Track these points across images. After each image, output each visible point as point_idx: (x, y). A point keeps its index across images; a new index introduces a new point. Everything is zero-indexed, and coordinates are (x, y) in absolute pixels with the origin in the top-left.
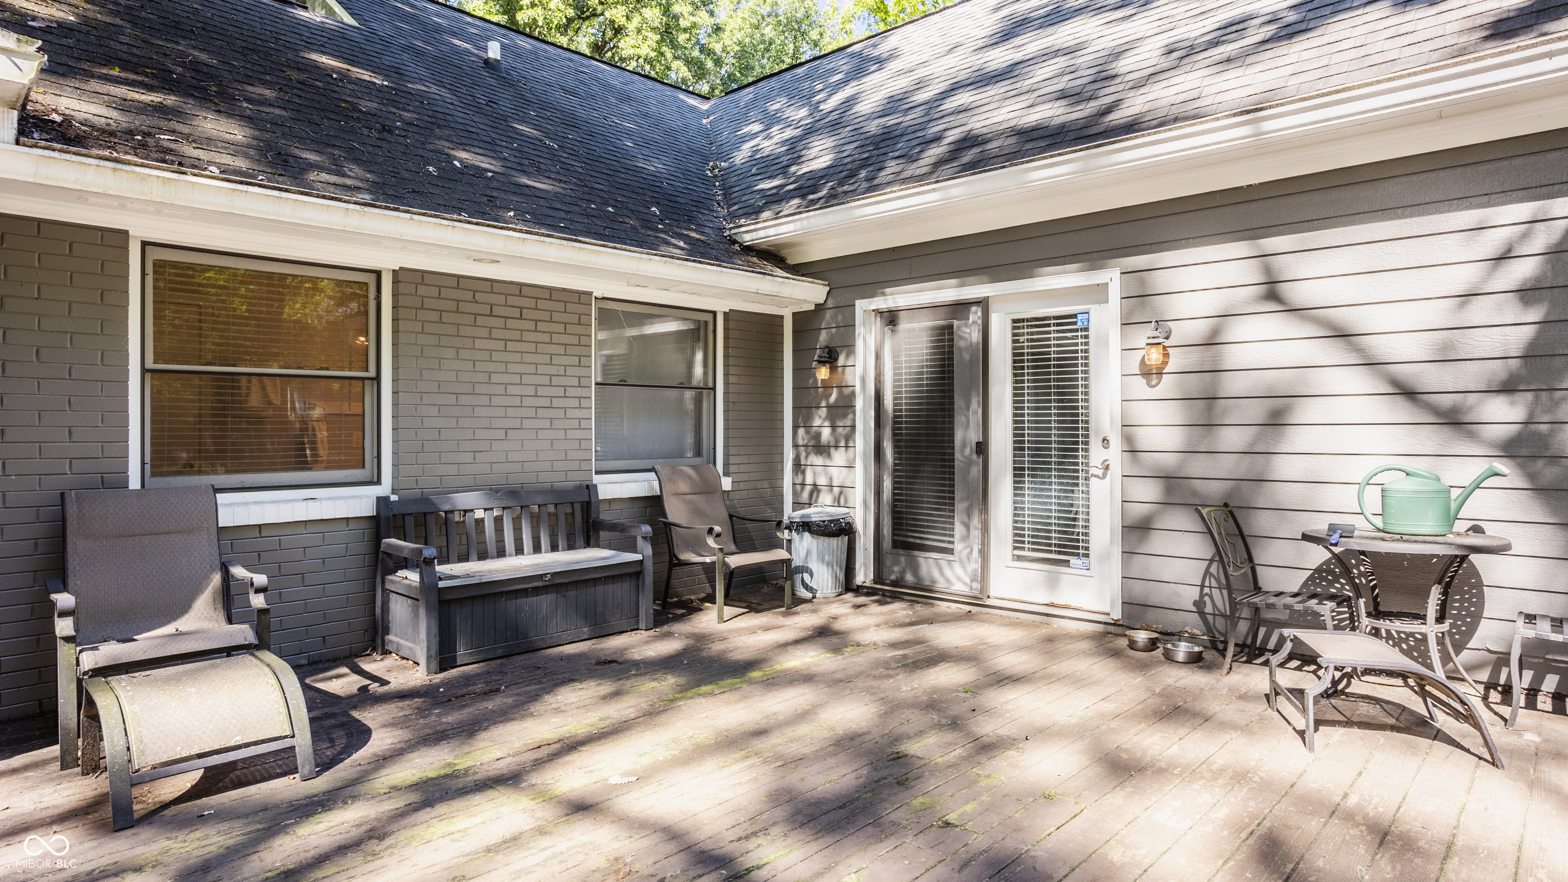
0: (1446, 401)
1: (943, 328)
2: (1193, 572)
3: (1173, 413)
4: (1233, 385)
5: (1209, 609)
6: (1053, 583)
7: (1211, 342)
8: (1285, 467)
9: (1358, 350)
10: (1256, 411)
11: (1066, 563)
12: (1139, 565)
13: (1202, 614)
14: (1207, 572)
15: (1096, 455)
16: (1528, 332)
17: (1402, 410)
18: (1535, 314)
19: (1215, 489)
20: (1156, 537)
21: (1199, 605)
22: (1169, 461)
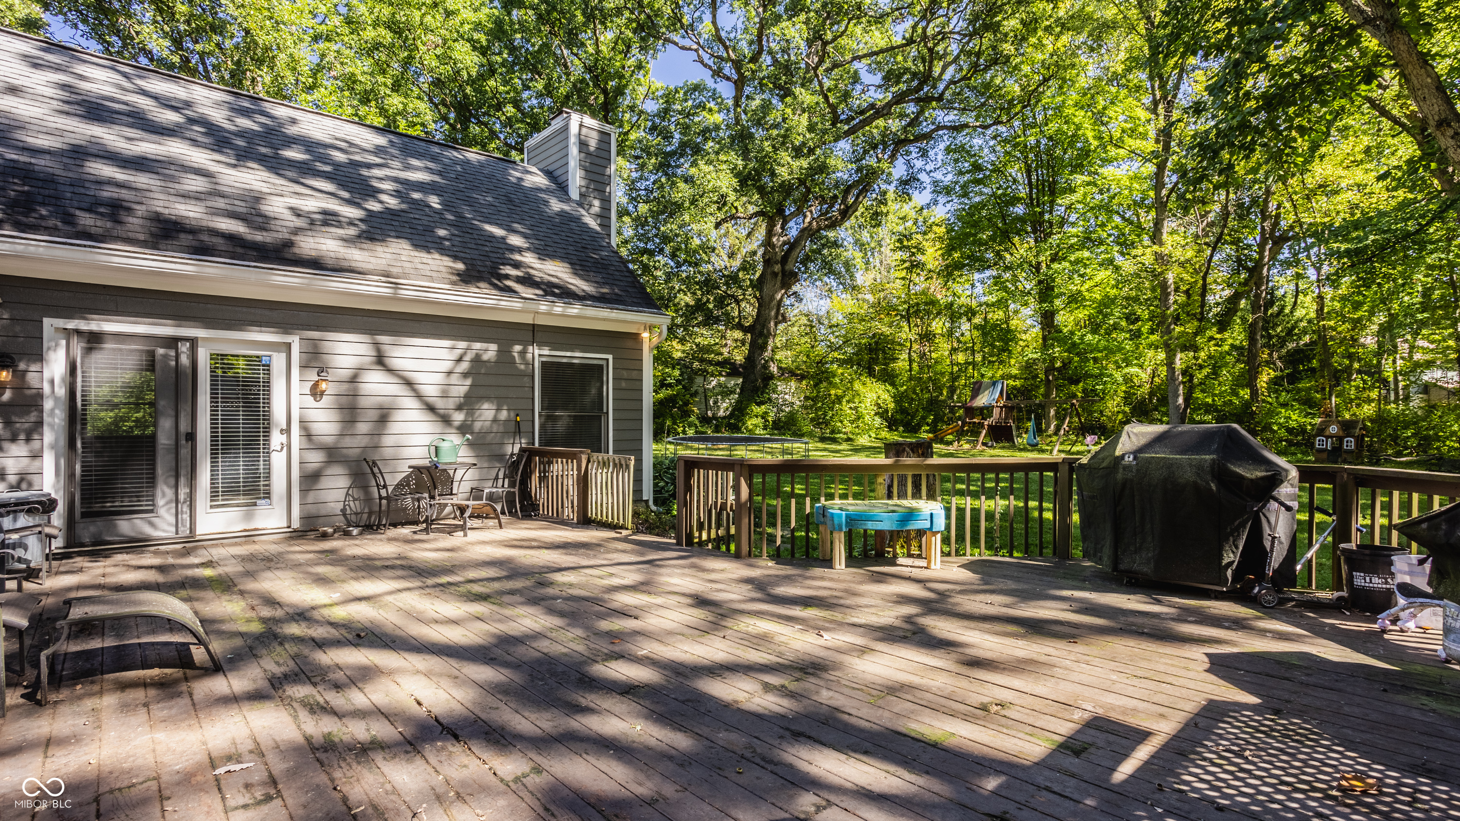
0: (442, 411)
1: (148, 351)
2: (340, 495)
3: (334, 415)
4: (364, 402)
5: (348, 512)
6: (249, 517)
7: (354, 379)
8: (387, 440)
9: (414, 390)
10: (373, 415)
11: (255, 504)
12: (311, 497)
13: (344, 515)
14: (347, 494)
15: (277, 439)
16: (466, 388)
17: (429, 416)
18: (469, 382)
19: (354, 453)
20: (323, 479)
21: (343, 511)
22: (329, 440)
